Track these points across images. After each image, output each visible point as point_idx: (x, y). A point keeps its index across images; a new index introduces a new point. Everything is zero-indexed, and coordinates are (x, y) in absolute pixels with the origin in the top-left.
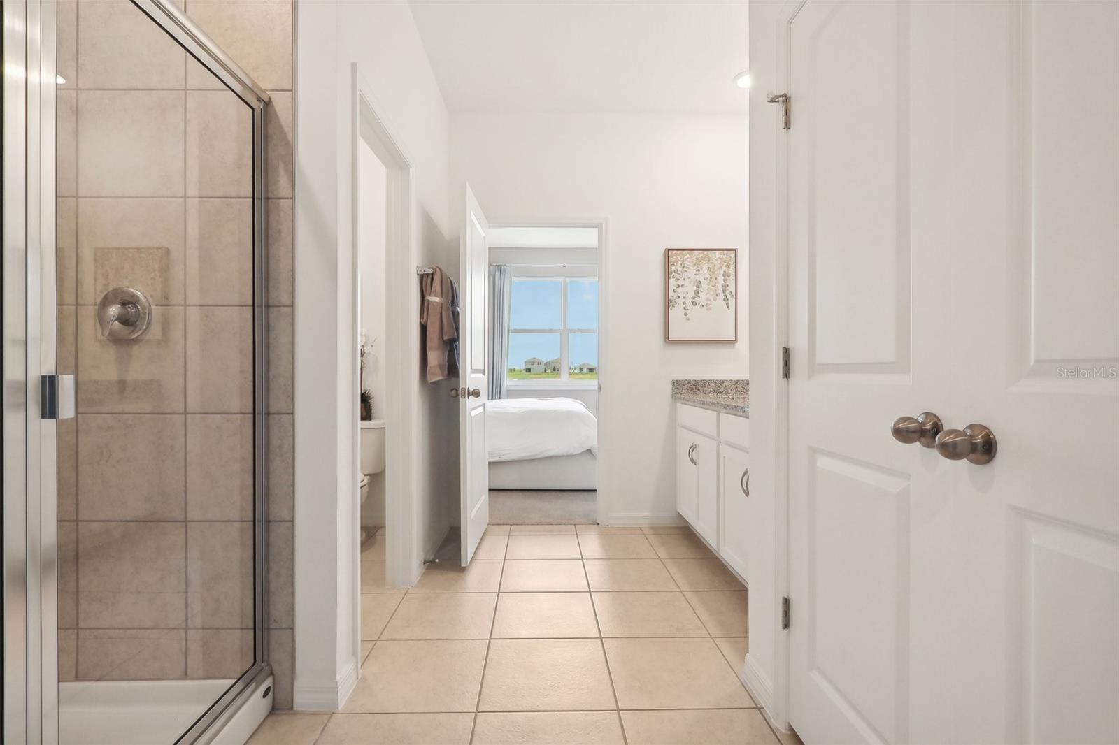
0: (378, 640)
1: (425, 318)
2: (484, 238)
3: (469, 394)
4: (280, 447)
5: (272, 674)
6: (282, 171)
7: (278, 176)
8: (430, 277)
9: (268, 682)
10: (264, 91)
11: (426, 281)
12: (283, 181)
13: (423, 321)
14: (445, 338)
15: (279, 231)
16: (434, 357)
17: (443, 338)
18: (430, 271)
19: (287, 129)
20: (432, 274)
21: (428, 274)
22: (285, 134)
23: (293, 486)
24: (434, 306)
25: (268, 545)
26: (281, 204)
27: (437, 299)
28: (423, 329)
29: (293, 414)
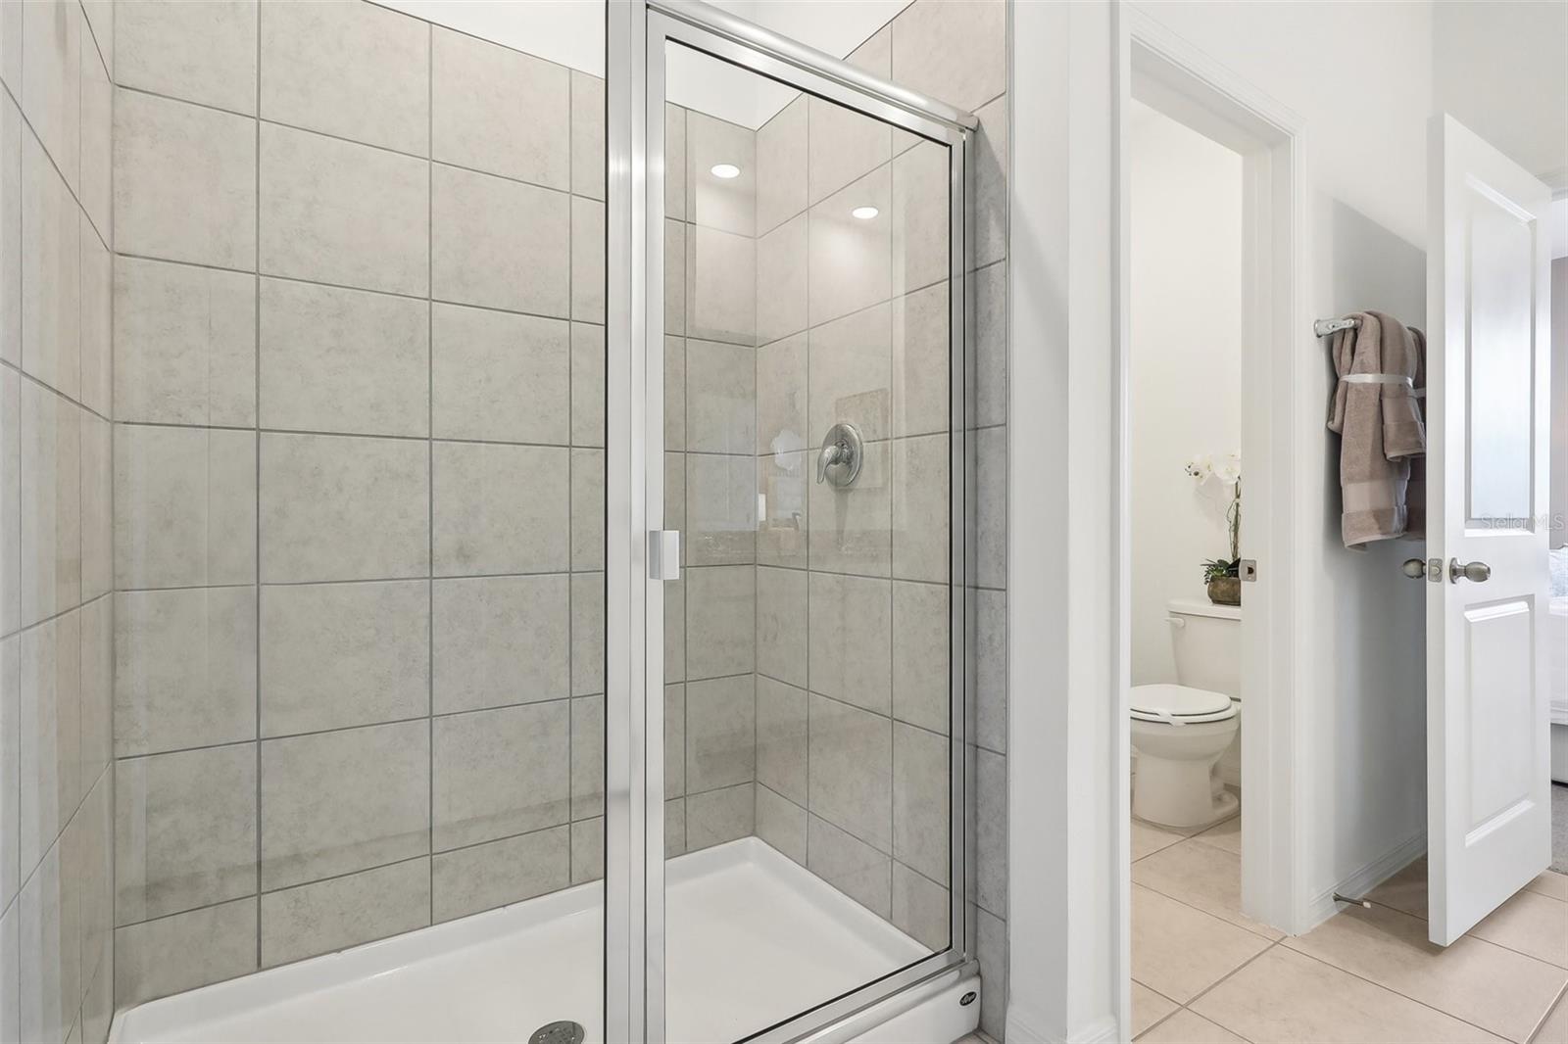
0: (1185, 1007)
1: (1337, 420)
2: (1532, 224)
3: (1455, 573)
4: (990, 638)
5: (979, 974)
6: (993, 223)
7: (988, 231)
8: (1350, 336)
9: (973, 985)
10: (971, 115)
11: (1339, 346)
12: (994, 236)
13: (1334, 426)
14: (1391, 455)
15: (990, 314)
16: (1358, 497)
17: (1385, 455)
18: (1349, 324)
19: (1000, 156)
20: (1355, 330)
21: (1344, 331)
22: (998, 163)
23: (1006, 701)
24: (1358, 392)
25: (976, 781)
26: (992, 272)
27: (1369, 378)
28: (1335, 439)
29: (1005, 590)
